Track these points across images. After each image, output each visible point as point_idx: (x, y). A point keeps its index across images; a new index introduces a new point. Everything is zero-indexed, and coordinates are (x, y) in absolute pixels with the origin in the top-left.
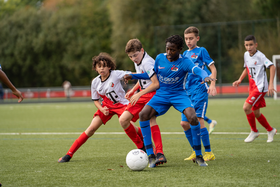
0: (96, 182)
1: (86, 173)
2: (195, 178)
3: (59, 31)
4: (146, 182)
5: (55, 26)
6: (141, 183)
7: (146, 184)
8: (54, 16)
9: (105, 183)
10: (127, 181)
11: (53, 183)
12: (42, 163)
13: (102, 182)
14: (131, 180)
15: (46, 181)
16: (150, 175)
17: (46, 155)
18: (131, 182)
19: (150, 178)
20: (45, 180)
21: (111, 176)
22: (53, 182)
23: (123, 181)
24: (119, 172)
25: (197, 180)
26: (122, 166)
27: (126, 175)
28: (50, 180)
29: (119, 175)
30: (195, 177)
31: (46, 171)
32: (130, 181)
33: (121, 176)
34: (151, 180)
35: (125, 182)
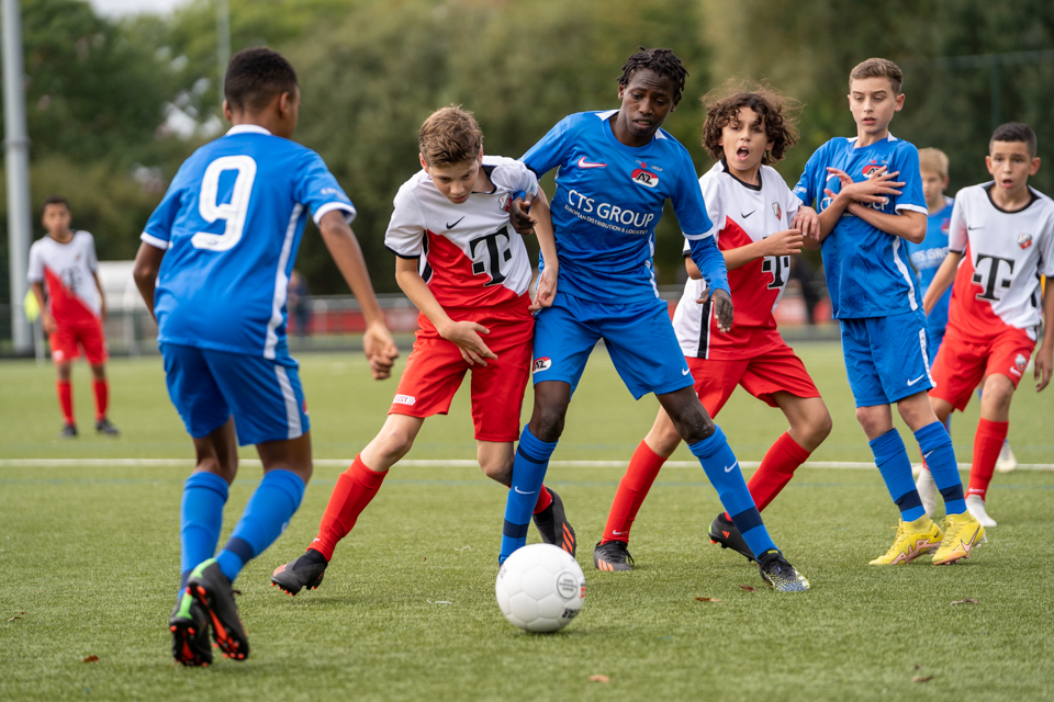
0: (652, 644)
1: (614, 611)
2: (1030, 637)
3: (514, 80)
4: (843, 647)
5: (498, 63)
6: (825, 654)
7: (844, 656)
8: (496, 28)
9: (686, 648)
10: (768, 643)
11: (493, 647)
12: (454, 571)
13: (674, 645)
14: (785, 641)
15: (467, 638)
16: (855, 621)
17: (466, 543)
18: (784, 649)
19: (858, 634)
20: (467, 633)
21: (708, 626)
22: (496, 643)
23: (755, 642)
24: (737, 611)
25: (1040, 645)
26: (751, 589)
27: (765, 621)
28: (481, 636)
29: (739, 622)
30: (1030, 632)
31: (469, 601)
32: (781, 645)
33: (747, 623)
34: (860, 643)
35: (763, 646)
